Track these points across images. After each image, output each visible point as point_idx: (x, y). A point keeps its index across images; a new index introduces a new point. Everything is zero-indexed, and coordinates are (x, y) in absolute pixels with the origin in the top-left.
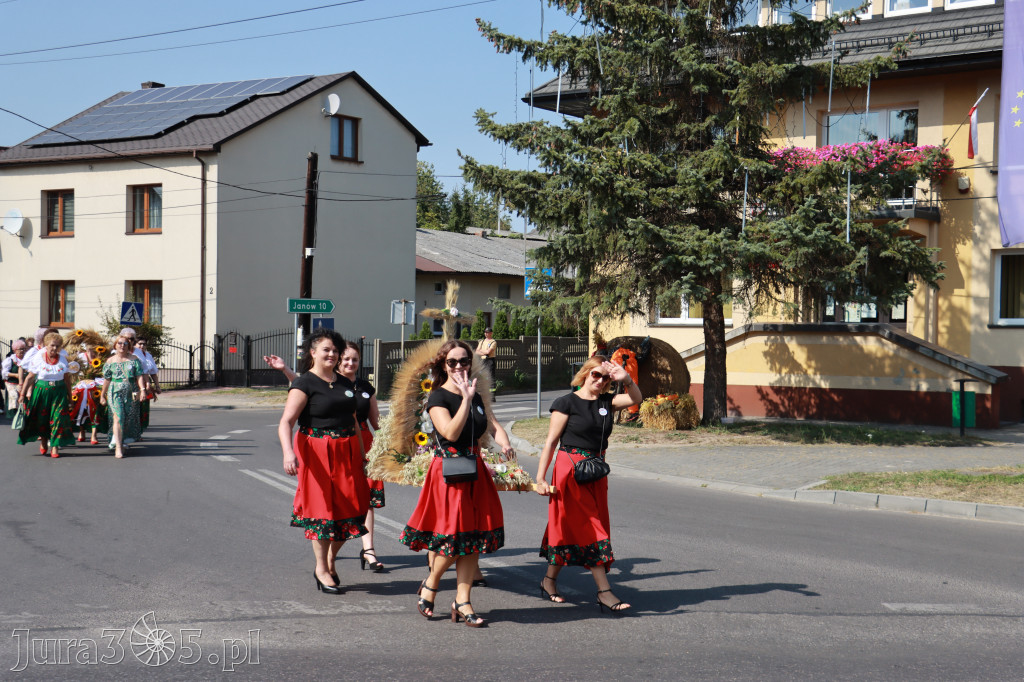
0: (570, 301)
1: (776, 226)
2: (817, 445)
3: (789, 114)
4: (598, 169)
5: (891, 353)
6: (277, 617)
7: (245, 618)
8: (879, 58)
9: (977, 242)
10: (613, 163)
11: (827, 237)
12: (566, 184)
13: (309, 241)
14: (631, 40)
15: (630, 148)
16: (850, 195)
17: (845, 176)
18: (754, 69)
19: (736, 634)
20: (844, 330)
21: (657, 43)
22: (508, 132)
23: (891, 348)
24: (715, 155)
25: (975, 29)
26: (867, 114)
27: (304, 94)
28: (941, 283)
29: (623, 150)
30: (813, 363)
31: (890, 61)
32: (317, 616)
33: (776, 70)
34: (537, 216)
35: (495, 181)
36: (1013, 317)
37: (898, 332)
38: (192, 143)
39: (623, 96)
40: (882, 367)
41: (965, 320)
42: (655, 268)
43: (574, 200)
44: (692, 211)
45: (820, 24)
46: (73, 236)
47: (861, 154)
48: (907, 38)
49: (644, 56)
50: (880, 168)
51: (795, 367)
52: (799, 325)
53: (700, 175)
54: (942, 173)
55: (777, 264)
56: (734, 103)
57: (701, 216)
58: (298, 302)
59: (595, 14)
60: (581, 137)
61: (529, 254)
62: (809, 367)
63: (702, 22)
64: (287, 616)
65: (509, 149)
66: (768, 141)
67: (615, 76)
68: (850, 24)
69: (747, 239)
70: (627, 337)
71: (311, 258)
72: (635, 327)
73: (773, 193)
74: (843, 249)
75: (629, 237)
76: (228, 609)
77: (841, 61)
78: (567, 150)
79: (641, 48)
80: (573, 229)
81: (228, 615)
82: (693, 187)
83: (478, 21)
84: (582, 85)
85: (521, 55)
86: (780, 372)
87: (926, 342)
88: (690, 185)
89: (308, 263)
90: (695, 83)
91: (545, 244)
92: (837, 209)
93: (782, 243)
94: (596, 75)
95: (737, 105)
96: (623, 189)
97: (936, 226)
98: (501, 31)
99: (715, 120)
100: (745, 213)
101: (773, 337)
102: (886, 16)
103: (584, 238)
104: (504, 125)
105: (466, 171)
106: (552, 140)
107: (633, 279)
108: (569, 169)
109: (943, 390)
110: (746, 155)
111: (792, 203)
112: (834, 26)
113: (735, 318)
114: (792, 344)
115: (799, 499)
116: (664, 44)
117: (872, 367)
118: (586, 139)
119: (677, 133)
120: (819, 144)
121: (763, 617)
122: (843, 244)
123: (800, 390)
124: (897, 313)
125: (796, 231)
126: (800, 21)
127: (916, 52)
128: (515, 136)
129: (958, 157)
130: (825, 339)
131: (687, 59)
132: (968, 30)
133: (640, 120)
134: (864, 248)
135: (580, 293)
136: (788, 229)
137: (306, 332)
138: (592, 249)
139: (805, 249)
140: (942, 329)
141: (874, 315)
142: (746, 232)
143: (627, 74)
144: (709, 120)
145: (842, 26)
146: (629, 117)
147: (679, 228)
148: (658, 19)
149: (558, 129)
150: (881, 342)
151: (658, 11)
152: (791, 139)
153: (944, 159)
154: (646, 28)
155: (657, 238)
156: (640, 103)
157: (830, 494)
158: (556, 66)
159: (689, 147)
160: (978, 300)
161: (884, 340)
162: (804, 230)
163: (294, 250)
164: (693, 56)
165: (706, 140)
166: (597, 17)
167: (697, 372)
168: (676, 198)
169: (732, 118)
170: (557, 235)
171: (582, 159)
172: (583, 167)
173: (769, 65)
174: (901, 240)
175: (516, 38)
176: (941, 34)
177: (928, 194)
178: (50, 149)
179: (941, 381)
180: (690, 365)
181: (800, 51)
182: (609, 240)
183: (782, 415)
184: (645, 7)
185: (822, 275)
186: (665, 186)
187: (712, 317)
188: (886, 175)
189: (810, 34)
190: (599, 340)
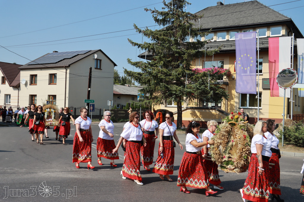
0: (148, 101)
1: (193, 85)
3: (196, 62)
4: (154, 72)
5: (218, 114)
6: (80, 171)
7: (73, 171)
8: (215, 50)
9: (236, 90)
10: (157, 71)
11: (204, 88)
12: (147, 75)
13: (89, 87)
14: (162, 44)
15: (161, 68)
16: (209, 79)
17: (208, 75)
18: (189, 51)
20: (208, 108)
21: (168, 45)
22: (134, 63)
23: (218, 113)
24: (180, 70)
26: (213, 62)
27: (89, 54)
28: (229, 99)
29: (160, 68)
30: (201, 116)
31: (218, 50)
33: (193, 51)
34: (141, 82)
35: (131, 74)
37: (219, 109)
38: (64, 64)
39: (160, 56)
40: (216, 117)
41: (233, 107)
42: (167, 94)
43: (149, 79)
44: (175, 82)
45: (203, 42)
46: (37, 85)
47: (211, 70)
48: (221, 45)
49: (165, 48)
50: (217, 73)
51: (197, 116)
52: (198, 107)
53: (177, 74)
54: (229, 75)
55: (193, 94)
56: (184, 58)
57: (177, 83)
58: (87, 100)
59: (154, 38)
60: (150, 65)
61: (139, 90)
62: (200, 116)
63: (178, 41)
65: (134, 67)
66: (192, 67)
67: (158, 52)
68: (209, 42)
69: (187, 88)
70: (160, 109)
71: (90, 90)
72: (162, 107)
73: (193, 78)
74: (208, 91)
75: (161, 87)
77: (208, 50)
78: (147, 68)
79: (164, 46)
80: (148, 85)
81: (70, 170)
82: (175, 76)
83: (128, 39)
84: (151, 54)
85: (138, 47)
86: (194, 117)
87: (225, 111)
88: (174, 76)
89: (89, 92)
90: (176, 54)
91: (142, 88)
92: (206, 82)
93: (194, 89)
94: (154, 52)
95: (185, 59)
96: (160, 76)
97: (227, 86)
98: (133, 41)
100: (187, 82)
101: (192, 110)
102: (217, 41)
103: (151, 87)
104: (133, 62)
105: (125, 72)
106: (144, 65)
107: (162, 97)
108: (148, 72)
110: (187, 70)
111: (197, 80)
112: (206, 43)
113: (184, 105)
114: (197, 112)
117: (214, 117)
118: (152, 65)
119: (172, 65)
120: (203, 68)
124: (219, 105)
125: (197, 87)
126: (199, 42)
127: (223, 49)
128: (136, 64)
129: (232, 72)
130: (204, 110)
131: (174, 48)
133: (164, 62)
134: (212, 91)
135: (150, 99)
136: (196, 86)
137: (88, 107)
138: (153, 90)
139: (199, 91)
140: (229, 109)
141: (214, 105)
142: (187, 87)
143: (161, 51)
144: (179, 62)
145: (207, 43)
146: (161, 61)
147: (172, 85)
148: (168, 40)
149: (146, 63)
150: (216, 111)
151: (168, 38)
152: (197, 66)
153: (229, 72)
154: (165, 42)
155: (167, 88)
156: (164, 58)
158: (145, 49)
159: (174, 68)
160: (236, 103)
162: (199, 86)
163: (86, 89)
164: (175, 48)
165: (178, 66)
166: (155, 39)
167: (176, 117)
168: (171, 79)
169: (184, 61)
170: (145, 86)
171: (151, 70)
172: (151, 71)
173: (192, 50)
174: (220, 89)
175: (136, 43)
176: (228, 45)
177: (226, 79)
178: (32, 65)
181: (198, 48)
182: (157, 88)
184: (165, 37)
185: (203, 96)
186: (169, 76)
187: (179, 105)
188: (217, 75)
189: (201, 44)
190: (154, 110)
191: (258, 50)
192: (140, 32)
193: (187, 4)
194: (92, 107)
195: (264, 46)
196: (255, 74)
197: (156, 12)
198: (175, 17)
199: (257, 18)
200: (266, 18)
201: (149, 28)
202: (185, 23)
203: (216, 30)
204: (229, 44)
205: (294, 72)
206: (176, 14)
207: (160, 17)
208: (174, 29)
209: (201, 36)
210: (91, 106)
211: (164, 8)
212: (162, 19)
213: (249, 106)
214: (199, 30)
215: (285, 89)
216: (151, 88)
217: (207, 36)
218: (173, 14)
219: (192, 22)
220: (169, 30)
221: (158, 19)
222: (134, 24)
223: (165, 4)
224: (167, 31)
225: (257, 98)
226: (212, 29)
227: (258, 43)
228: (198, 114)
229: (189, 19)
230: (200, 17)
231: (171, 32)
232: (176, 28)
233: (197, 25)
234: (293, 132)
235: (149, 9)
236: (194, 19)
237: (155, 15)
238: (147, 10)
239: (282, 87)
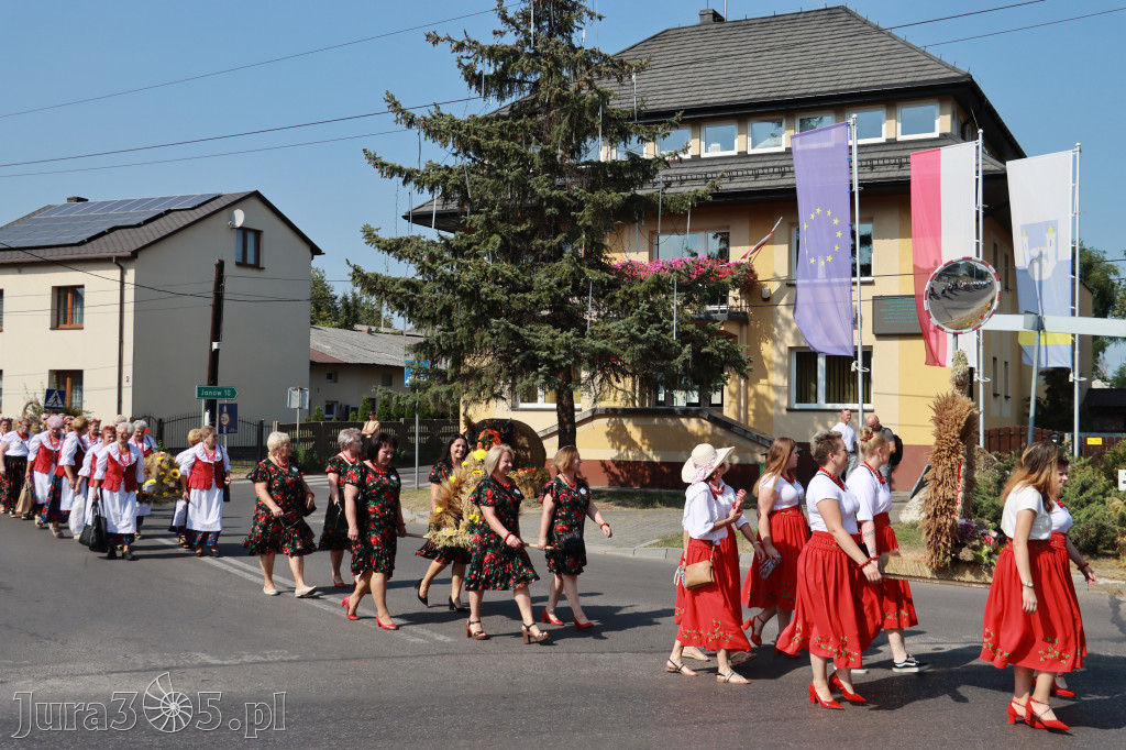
0: (443, 389)
1: (616, 326)
2: (651, 510)
3: (626, 237)
4: (467, 277)
5: (710, 432)
7: (156, 669)
8: (697, 191)
9: (775, 341)
10: (478, 272)
11: (658, 336)
12: (440, 289)
13: (216, 336)
14: (495, 169)
15: (494, 259)
16: (676, 301)
17: (672, 285)
18: (597, 195)
19: (585, 671)
20: (669, 411)
21: (515, 173)
22: (390, 244)
23: (708, 426)
24: (565, 266)
25: (771, 170)
26: (688, 236)
27: (212, 209)
28: (750, 375)
29: (487, 261)
30: (646, 441)
31: (706, 192)
32: (220, 665)
33: (615, 197)
34: (415, 316)
35: (379, 286)
36: (806, 402)
37: (717, 414)
38: (112, 249)
39: (487, 215)
41: (767, 405)
42: (516, 361)
43: (447, 303)
44: (546, 313)
45: (650, 161)
46: (2, 331)
47: (684, 267)
48: (719, 175)
49: (505, 183)
50: (703, 278)
51: (632, 444)
52: (636, 410)
53: (552, 283)
54: (749, 283)
55: (617, 358)
56: (580, 223)
57: (554, 318)
58: (206, 389)
59: (464, 149)
60: (452, 249)
61: (408, 348)
62: (644, 444)
63: (554, 156)
64: (194, 667)
65: (391, 259)
66: (609, 256)
67: (481, 199)
68: (674, 161)
69: (593, 337)
70: (492, 420)
71: (217, 350)
72: (499, 410)
73: (613, 299)
74: (671, 345)
75: (493, 335)
76: (140, 661)
77: (668, 191)
78: (439, 262)
79: (503, 176)
80: (446, 327)
81: (141, 667)
82: (546, 292)
83: (365, 151)
84: (453, 206)
85: (401, 180)
86: (619, 449)
87: (739, 423)
88: (544, 291)
89: (215, 355)
90: (549, 206)
91: (422, 340)
92: (666, 313)
93: (621, 341)
94: (464, 199)
95: (584, 225)
96: (487, 294)
97: (745, 328)
98: (384, 160)
99: (566, 238)
100: (591, 315)
101: (613, 419)
102: (702, 156)
103: (455, 336)
104: (387, 238)
105: (354, 277)
106: (427, 252)
107: (496, 370)
108: (441, 278)
109: (751, 462)
110: (591, 266)
111: (630, 307)
112: (661, 164)
113: (583, 403)
114: (629, 426)
115: (637, 556)
116: (521, 174)
118: (457, 252)
119: (534, 248)
120: (651, 259)
121: (608, 656)
122: (671, 341)
123: (636, 463)
124: (716, 399)
125: (633, 330)
126: (634, 160)
127: (726, 186)
128: (396, 248)
129: (762, 272)
130: (656, 421)
131: (541, 186)
132: (766, 171)
133: (503, 237)
134: (688, 346)
135: (453, 381)
136: (626, 329)
137: (212, 418)
138: (462, 345)
139: (640, 346)
140: (750, 413)
141: (695, 400)
142: (592, 331)
143: (492, 198)
144: (560, 238)
145: (667, 163)
146: (491, 234)
147: (536, 328)
148: (517, 153)
149: (433, 242)
150: (700, 422)
151: (517, 146)
152: (628, 254)
153: (751, 271)
154: (507, 160)
155: (517, 336)
156: (502, 221)
157: (662, 551)
158: (432, 190)
159: (543, 259)
160: (776, 388)
161: (704, 421)
162: (639, 330)
163: (203, 345)
164: (546, 184)
165: (557, 254)
166: (466, 150)
167: (552, 448)
168: (532, 303)
169: (580, 236)
170: (432, 332)
171: (452, 269)
172: (453, 275)
173: (609, 193)
174: (718, 339)
175: (397, 165)
176: (745, 173)
177: (739, 303)
179: (749, 455)
180: (545, 443)
181: (633, 183)
182: (477, 337)
183: (622, 485)
184: (506, 143)
185: (655, 368)
186: (523, 292)
187: (564, 402)
188: (704, 285)
189: (642, 169)
190: (468, 422)
191: (856, 189)
192: (411, 122)
193: (586, 18)
194: (225, 416)
195: (875, 175)
196: (845, 280)
197: (470, 48)
198: (544, 68)
199: (848, 71)
200: (881, 73)
201: (444, 110)
202: (580, 88)
203: (699, 117)
204: (747, 170)
205: (987, 273)
206: (545, 57)
207: (487, 68)
208: (540, 113)
209: (642, 140)
210: (221, 412)
211: (501, 34)
212: (496, 72)
213: (828, 401)
214: (633, 114)
215: (956, 335)
216: (455, 340)
217: (666, 139)
218: (536, 54)
219: (607, 85)
220: (520, 117)
221: (477, 72)
222: (387, 93)
223: (504, 18)
224: (515, 119)
225: (857, 371)
226: (683, 115)
227: (855, 164)
228: (636, 435)
229: (595, 76)
230: (637, 67)
231: (529, 123)
232: (548, 107)
233: (626, 97)
234: (989, 494)
235: (442, 35)
236: (615, 74)
237: (468, 58)
238: (436, 40)
239: (946, 329)
